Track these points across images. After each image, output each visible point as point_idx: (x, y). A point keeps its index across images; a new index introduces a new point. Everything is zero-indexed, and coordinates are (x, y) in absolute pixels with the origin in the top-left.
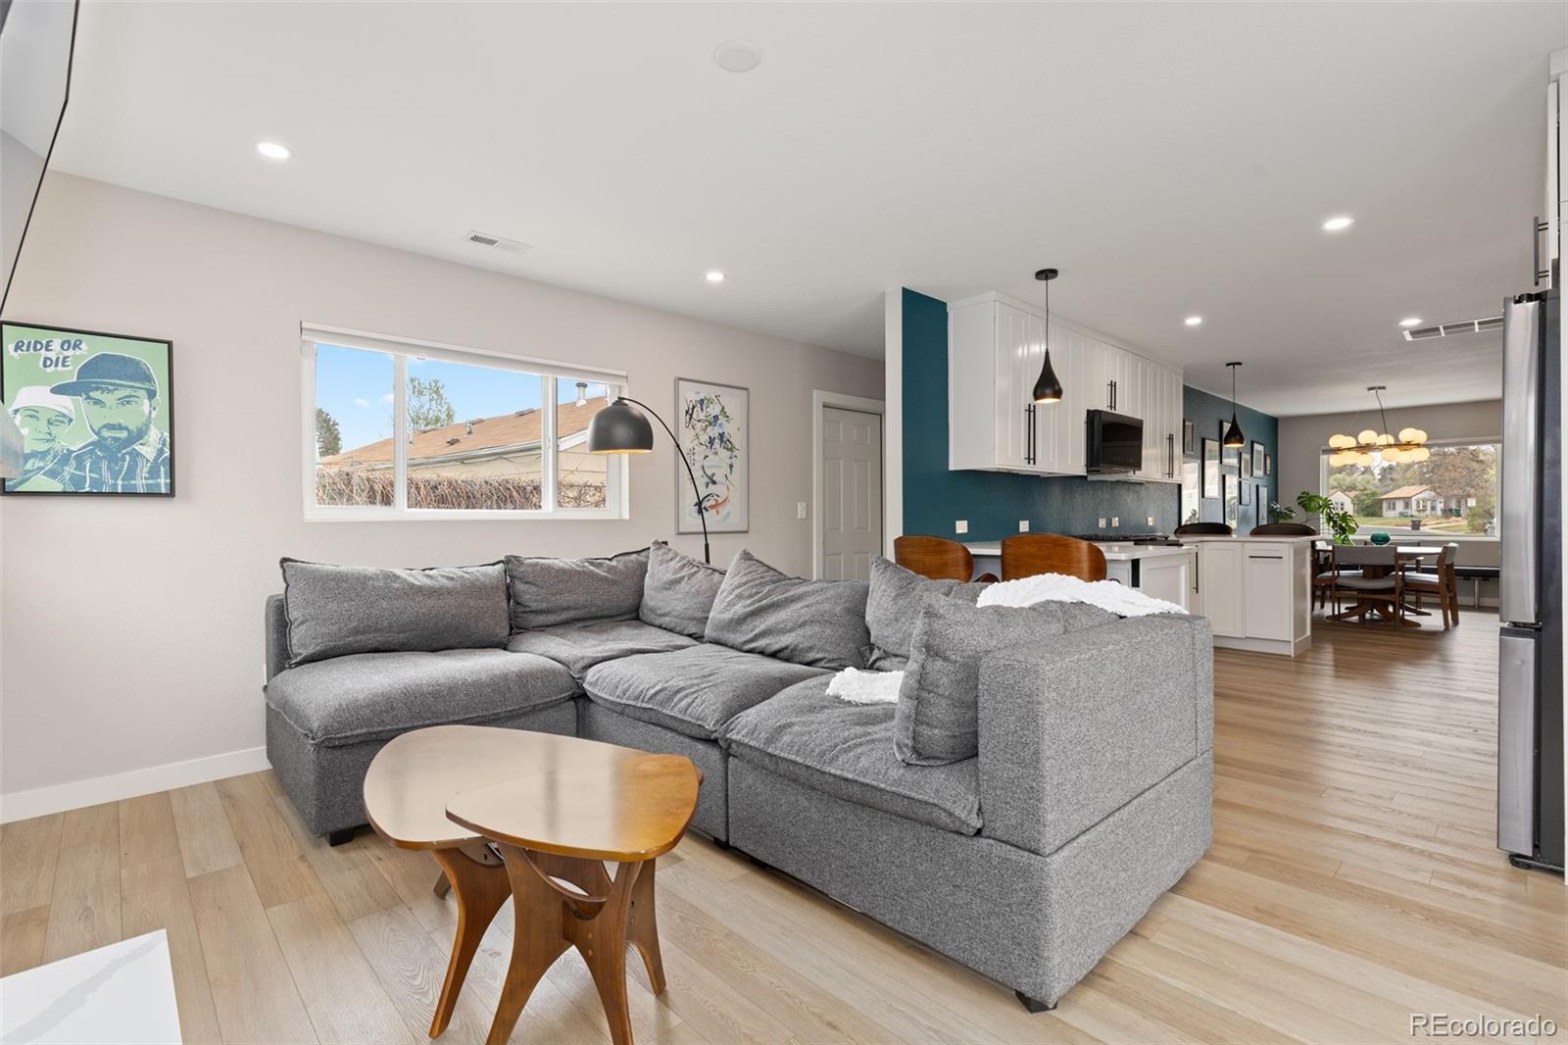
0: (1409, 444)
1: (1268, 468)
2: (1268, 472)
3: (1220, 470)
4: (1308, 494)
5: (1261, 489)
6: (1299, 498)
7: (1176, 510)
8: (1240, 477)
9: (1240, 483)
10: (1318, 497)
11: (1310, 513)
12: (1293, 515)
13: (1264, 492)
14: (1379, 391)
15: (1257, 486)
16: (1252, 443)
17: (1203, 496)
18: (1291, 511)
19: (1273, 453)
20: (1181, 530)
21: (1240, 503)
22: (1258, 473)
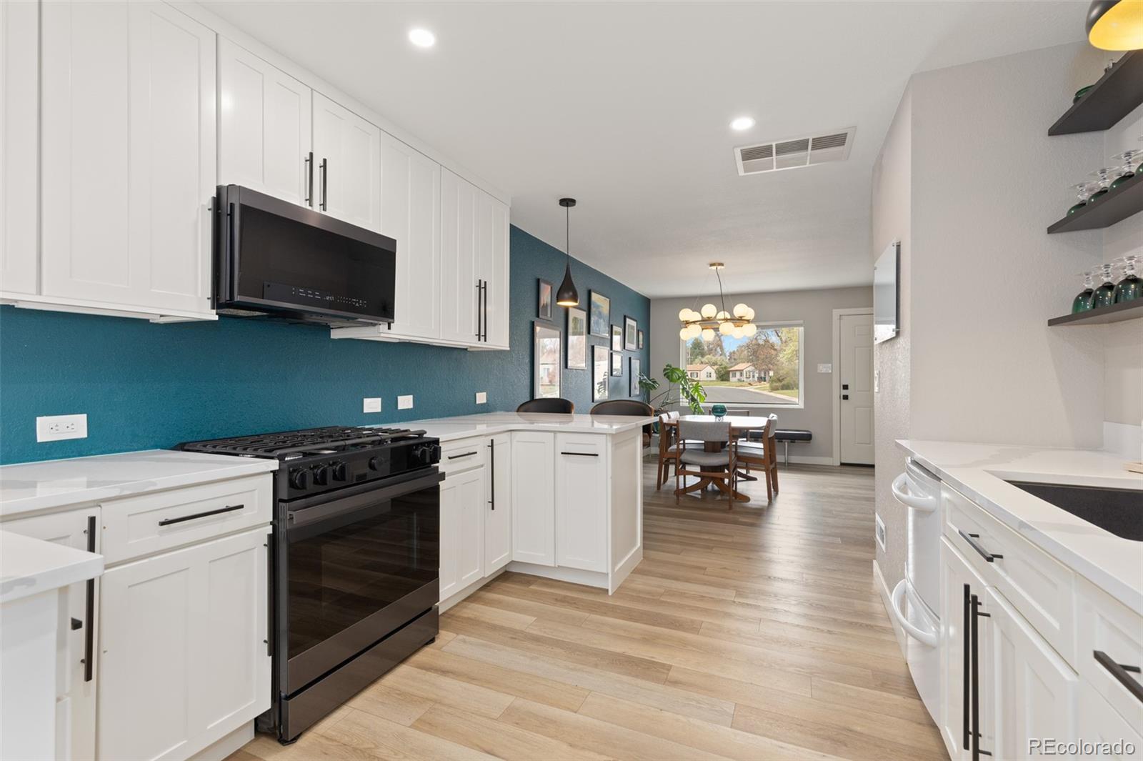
0: (741, 319)
1: (641, 342)
2: (641, 346)
3: (588, 341)
4: (670, 366)
5: (633, 361)
6: (665, 370)
7: (527, 382)
8: (611, 349)
9: (612, 354)
10: (678, 369)
11: (672, 383)
12: (656, 386)
13: (636, 365)
14: (719, 267)
15: (630, 358)
16: (625, 317)
17: (566, 366)
18: (654, 382)
19: (645, 328)
20: (531, 405)
21: (612, 375)
22: (631, 346)
